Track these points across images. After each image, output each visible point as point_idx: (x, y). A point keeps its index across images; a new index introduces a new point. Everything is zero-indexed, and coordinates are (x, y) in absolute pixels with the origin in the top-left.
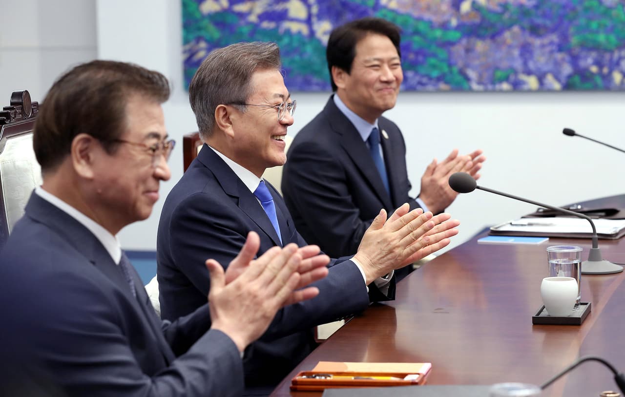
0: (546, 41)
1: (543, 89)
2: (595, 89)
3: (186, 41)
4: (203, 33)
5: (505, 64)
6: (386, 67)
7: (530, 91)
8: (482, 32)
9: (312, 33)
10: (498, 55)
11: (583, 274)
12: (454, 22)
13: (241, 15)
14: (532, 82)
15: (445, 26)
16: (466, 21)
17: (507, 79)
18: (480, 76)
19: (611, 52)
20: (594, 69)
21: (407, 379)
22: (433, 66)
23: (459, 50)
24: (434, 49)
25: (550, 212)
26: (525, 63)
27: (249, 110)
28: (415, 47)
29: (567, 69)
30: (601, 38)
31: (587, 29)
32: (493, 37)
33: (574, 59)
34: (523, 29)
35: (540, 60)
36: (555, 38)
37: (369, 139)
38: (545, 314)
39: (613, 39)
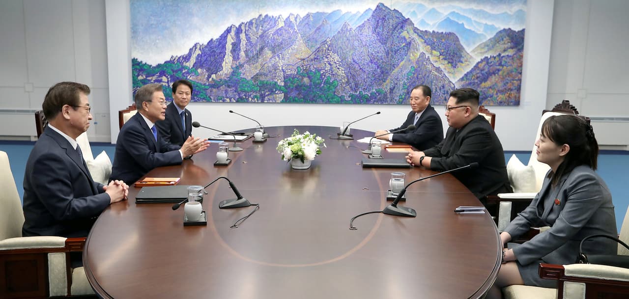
0: (232, 89)
1: (231, 102)
2: (244, 102)
3: (134, 87)
4: (138, 85)
5: (221, 95)
6: (184, 94)
7: (227, 102)
8: (215, 86)
9: (169, 86)
10: (219, 93)
11: (229, 151)
12: (207, 84)
13: (149, 80)
14: (228, 100)
15: (205, 85)
16: (210, 83)
17: (221, 99)
18: (214, 98)
19: (249, 92)
20: (244, 97)
21: (171, 183)
22: (202, 95)
23: (209, 91)
24: (202, 90)
25: (224, 134)
26: (226, 95)
27: (152, 103)
28: (197, 90)
29: (237, 97)
30: (246, 89)
31: (242, 86)
32: (218, 88)
33: (239, 94)
34: (225, 86)
35: (230, 94)
36: (234, 88)
37: (181, 114)
38: (217, 163)
39: (249, 89)
